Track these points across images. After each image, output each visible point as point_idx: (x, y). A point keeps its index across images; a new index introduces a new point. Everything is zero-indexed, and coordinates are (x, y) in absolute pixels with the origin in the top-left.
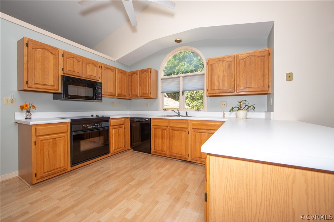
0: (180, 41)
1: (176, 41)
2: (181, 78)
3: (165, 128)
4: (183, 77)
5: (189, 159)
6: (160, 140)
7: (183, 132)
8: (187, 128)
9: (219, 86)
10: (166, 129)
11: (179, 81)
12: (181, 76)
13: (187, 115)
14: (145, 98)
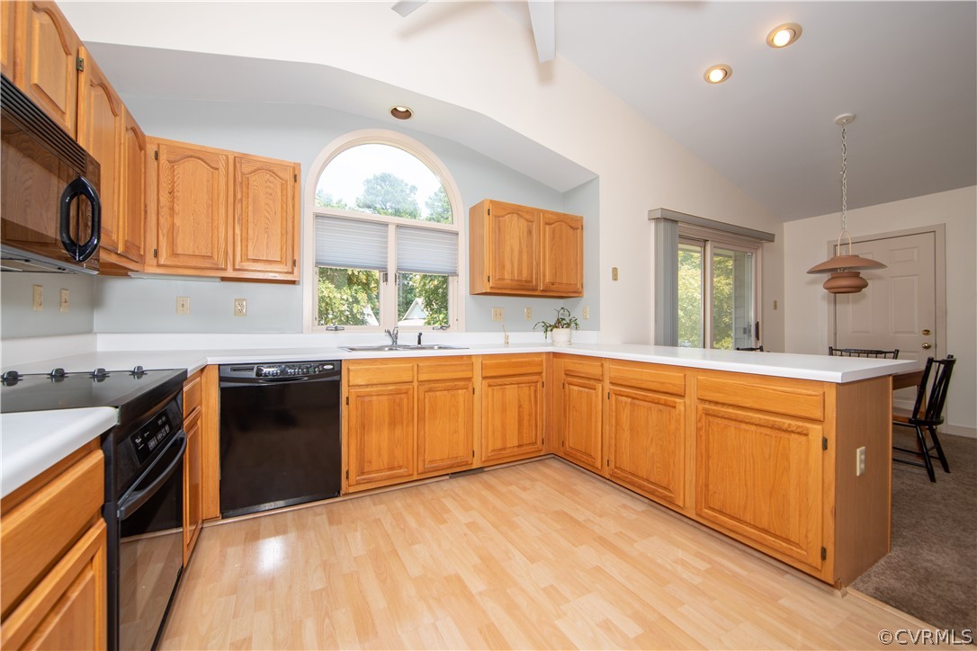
0: (407, 114)
1: (395, 112)
2: (392, 229)
3: (404, 387)
4: (399, 226)
5: (476, 464)
6: (386, 432)
7: (460, 391)
8: (469, 379)
9: (512, 272)
10: (406, 393)
11: (386, 237)
12: (392, 224)
13: (419, 343)
14: (224, 279)
